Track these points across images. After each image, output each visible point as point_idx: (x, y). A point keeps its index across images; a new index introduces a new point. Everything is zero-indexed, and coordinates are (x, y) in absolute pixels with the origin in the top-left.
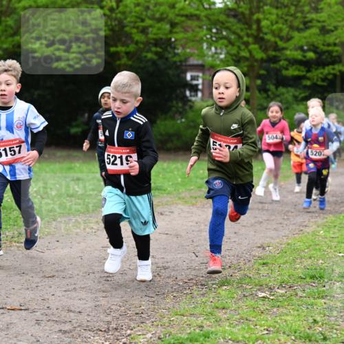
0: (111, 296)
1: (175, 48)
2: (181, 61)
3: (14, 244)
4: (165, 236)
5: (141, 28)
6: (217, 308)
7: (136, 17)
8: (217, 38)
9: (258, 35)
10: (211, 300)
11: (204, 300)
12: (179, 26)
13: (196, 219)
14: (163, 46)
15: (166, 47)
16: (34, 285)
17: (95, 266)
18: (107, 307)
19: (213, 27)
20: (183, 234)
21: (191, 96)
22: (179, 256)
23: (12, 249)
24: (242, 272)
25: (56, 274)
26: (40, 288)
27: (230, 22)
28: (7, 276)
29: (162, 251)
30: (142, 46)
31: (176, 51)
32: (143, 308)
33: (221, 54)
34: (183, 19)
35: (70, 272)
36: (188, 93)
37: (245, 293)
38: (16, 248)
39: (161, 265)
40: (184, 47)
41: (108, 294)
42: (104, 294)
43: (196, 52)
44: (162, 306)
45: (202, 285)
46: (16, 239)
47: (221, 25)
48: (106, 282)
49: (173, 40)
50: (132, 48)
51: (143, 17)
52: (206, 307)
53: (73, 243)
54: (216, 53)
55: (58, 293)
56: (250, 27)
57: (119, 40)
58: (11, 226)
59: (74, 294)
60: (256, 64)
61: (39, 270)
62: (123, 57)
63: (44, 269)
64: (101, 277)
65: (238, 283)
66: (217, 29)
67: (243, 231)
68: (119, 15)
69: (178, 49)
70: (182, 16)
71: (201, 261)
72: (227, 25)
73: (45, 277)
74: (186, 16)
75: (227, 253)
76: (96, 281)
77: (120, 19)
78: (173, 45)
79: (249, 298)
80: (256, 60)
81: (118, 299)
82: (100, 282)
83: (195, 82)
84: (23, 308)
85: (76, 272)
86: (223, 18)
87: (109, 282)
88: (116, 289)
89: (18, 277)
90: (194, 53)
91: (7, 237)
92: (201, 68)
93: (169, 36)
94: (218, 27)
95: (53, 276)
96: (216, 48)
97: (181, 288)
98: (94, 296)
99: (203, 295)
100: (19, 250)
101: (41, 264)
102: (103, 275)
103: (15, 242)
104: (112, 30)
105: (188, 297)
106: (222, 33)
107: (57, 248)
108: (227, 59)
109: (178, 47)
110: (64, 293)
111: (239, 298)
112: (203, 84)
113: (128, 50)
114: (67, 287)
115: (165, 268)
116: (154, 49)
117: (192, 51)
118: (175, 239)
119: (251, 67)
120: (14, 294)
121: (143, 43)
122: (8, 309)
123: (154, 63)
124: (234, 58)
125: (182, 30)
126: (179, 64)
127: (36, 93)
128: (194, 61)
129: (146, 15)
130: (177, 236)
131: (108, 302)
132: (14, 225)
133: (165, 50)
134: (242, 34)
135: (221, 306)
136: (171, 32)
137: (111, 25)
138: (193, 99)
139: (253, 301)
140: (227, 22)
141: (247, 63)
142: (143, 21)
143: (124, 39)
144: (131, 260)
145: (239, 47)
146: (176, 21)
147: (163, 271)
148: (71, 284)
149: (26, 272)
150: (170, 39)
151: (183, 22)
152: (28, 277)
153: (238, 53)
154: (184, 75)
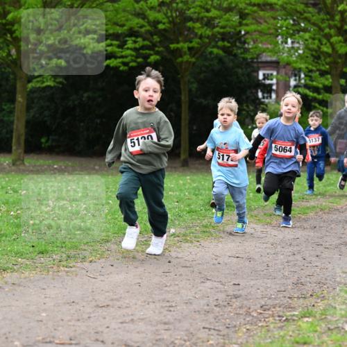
0: (175, 329)
1: (245, 43)
2: (252, 58)
3: (62, 268)
4: (235, 259)
5: (205, 19)
6: (297, 343)
7: (200, 6)
8: (294, 31)
9: (342, 26)
10: (291, 333)
11: (282, 333)
12: (250, 17)
13: (271, 241)
14: (231, 41)
15: (235, 42)
16: (86, 316)
17: (155, 294)
18: (170, 342)
19: (289, 17)
20: (256, 258)
21: (264, 98)
22: (252, 283)
23: (60, 274)
24: (326, 301)
25: (110, 303)
26: (92, 319)
27: (309, 12)
28: (54, 306)
29: (233, 277)
30: (207, 40)
31: (246, 45)
32: (211, 342)
33: (299, 48)
34: (255, 8)
35: (127, 301)
36: (260, 95)
37: (329, 326)
38: (64, 273)
39: (231, 293)
40: (255, 41)
41: (171, 327)
42: (167, 327)
43: (269, 46)
44: (234, 341)
45: (279, 316)
46: (64, 263)
47: (298, 15)
48: (169, 313)
49: (243, 33)
50: (195, 43)
51: (209, 7)
52: (284, 341)
53: (130, 267)
54: (293, 48)
55: (113, 325)
56: (332, 18)
57: (181, 34)
58: (59, 249)
59: (131, 326)
60: (340, 61)
61: (91, 298)
62: (185, 54)
63: (96, 298)
64: (162, 307)
65: (322, 314)
66: (294, 20)
67: (326, 254)
68: (180, 5)
69: (248, 44)
70: (254, 5)
71: (278, 289)
72: (306, 15)
73: (97, 306)
74: (258, 5)
75: (308, 279)
76: (157, 311)
77: (182, 9)
78: (243, 39)
79: (335, 332)
80: (340, 56)
81: (182, 333)
82: (160, 313)
83: (268, 82)
84: (73, 342)
85: (134, 301)
86: (300, 7)
87: (172, 313)
88: (180, 321)
89: (67, 306)
90: (268, 48)
91: (54, 260)
92: (275, 65)
93: (238, 29)
94: (295, 18)
95: (108, 306)
96: (293, 43)
97: (255, 320)
98: (154, 328)
99: (281, 328)
100: (68, 275)
101: (93, 292)
102: (164, 305)
103: (63, 266)
104: (172, 22)
105: (263, 330)
106: (300, 24)
107: (111, 273)
108: (306, 54)
109: (247, 41)
110: (120, 325)
111: (323, 331)
112: (277, 84)
113: (191, 45)
114: (124, 319)
115: (236, 297)
116: (220, 43)
117: (265, 46)
118: (247, 263)
119: (333, 64)
120: (63, 326)
121: (208, 37)
122: (57, 344)
123: (220, 60)
124: (314, 53)
125: (254, 21)
126: (250, 60)
127: (86, 95)
128: (267, 57)
129: (211, 5)
130: (250, 259)
131: (171, 336)
132: (62, 247)
133: (234, 44)
134: (324, 25)
135: (302, 341)
136: (240, 24)
137: (172, 16)
138: (266, 101)
139: (339, 335)
140: (305, 12)
141: (328, 60)
142: (208, 11)
143: (186, 33)
144: (197, 288)
145: (320, 41)
146: (246, 11)
147: (234, 300)
148: (128, 315)
149: (76, 301)
150: (240, 32)
151: (255, 12)
152: (78, 307)
153: (319, 48)
154: (255, 74)
